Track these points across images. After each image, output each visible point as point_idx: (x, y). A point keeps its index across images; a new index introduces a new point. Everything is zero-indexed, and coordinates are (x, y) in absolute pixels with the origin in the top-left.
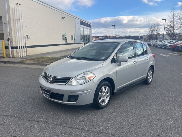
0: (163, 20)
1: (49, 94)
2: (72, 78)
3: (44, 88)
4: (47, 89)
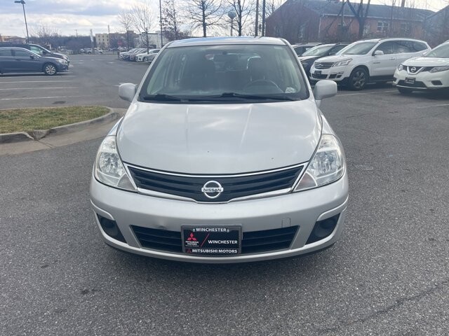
1: (236, 242)
2: (305, 165)
3: (205, 227)
4: (223, 227)
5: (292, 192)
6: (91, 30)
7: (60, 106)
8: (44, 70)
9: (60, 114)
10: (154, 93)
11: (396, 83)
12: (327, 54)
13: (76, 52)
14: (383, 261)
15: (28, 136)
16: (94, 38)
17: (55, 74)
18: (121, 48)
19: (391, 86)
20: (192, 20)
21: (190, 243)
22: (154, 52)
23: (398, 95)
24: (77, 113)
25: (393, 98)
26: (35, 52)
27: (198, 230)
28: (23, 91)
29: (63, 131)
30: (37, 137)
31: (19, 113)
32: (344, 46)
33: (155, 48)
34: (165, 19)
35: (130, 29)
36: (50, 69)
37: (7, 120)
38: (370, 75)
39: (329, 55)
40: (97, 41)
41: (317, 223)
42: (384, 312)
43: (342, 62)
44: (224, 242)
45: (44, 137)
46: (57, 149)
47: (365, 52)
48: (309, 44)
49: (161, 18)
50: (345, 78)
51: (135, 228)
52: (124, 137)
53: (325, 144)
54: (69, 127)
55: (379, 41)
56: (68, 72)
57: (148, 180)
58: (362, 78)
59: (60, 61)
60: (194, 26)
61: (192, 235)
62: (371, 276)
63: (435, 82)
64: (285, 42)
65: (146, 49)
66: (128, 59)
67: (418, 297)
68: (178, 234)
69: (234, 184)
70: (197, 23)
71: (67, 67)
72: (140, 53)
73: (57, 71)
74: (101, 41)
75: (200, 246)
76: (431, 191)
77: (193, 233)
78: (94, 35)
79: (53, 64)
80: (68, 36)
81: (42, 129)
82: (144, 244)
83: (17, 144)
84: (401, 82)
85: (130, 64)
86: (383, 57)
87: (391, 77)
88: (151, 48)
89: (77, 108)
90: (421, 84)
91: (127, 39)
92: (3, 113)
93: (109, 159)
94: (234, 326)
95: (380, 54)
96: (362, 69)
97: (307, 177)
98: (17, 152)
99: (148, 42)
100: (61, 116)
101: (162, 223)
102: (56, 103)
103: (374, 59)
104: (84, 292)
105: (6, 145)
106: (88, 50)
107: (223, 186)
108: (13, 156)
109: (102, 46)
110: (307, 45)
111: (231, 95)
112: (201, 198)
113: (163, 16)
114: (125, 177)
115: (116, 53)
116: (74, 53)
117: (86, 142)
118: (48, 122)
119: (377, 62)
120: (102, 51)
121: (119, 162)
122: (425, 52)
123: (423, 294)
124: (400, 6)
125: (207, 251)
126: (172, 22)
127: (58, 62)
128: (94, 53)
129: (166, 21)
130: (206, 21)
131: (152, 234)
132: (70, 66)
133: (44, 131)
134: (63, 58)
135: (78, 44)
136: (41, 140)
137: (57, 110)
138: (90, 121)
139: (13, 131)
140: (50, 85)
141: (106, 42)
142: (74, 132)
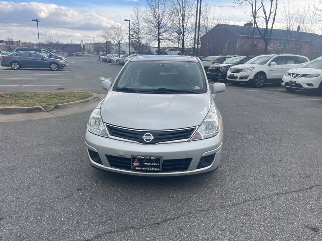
0: (126, 20)
1: (159, 164)
2: (197, 127)
3: (143, 156)
4: (152, 156)
5: (189, 141)
6: (82, 41)
7: (62, 92)
8: (50, 67)
9: (62, 96)
10: (121, 87)
11: (283, 84)
12: (240, 63)
13: (71, 54)
14: (242, 183)
15: (43, 109)
16: (84, 46)
17: (57, 70)
18: (101, 53)
19: (280, 86)
20: (151, 36)
21: (135, 164)
22: (124, 57)
23: (285, 92)
24: (73, 96)
25: (281, 94)
26: (45, 55)
27: (140, 157)
28: (37, 81)
29: (64, 107)
30: (48, 110)
31: (36, 95)
32: (251, 58)
33: (125, 54)
34: (132, 35)
35: (108, 40)
36: (54, 67)
37: (29, 99)
38: (267, 78)
39: (240, 64)
40: (86, 48)
41: (202, 158)
42: (234, 205)
43: (248, 69)
44: (153, 164)
45: (52, 110)
46: (61, 118)
47: (264, 63)
48: (228, 56)
49: (130, 34)
50: (250, 80)
51: (108, 156)
52: (105, 110)
53: (210, 117)
54: (68, 105)
55: (274, 56)
56: (66, 69)
57: (116, 131)
58: (262, 79)
59: (61, 61)
60: (152, 40)
61: (136, 160)
62: (233, 190)
63: (309, 85)
64: (198, 60)
65: (118, 55)
66: (105, 61)
67: (255, 200)
68: (129, 159)
69: (160, 135)
70: (154, 39)
71: (65, 66)
72: (114, 57)
73: (59, 68)
74: (88, 48)
75: (140, 166)
76: (284, 150)
77: (137, 159)
78: (83, 43)
79: (57, 63)
80: (66, 43)
81: (51, 105)
82: (112, 165)
83: (36, 114)
84: (287, 84)
85: (107, 64)
86: (276, 66)
87: (280, 80)
88: (122, 54)
89: (73, 93)
90: (300, 85)
91: (106, 47)
92: (26, 94)
93: (96, 121)
94: (155, 207)
95: (274, 65)
96: (261, 74)
97: (198, 133)
98: (36, 119)
99: (120, 50)
100: (62, 98)
101: (121, 153)
102: (58, 89)
103: (269, 68)
104: (79, 190)
105: (29, 114)
106: (79, 53)
107: (153, 135)
108: (34, 121)
109: (89, 51)
110: (226, 56)
111: (163, 90)
112: (142, 142)
113: (131, 33)
114: (104, 130)
115: (98, 56)
116: (69, 56)
117: (78, 114)
118: (55, 101)
119: (272, 70)
120: (88, 54)
121: (101, 122)
122: (305, 64)
123: (259, 199)
124: (297, 30)
125: (144, 169)
126: (137, 37)
127: (60, 62)
128: (82, 56)
129: (133, 36)
130: (160, 37)
131: (116, 160)
132: (67, 64)
133: (53, 107)
134: (63, 59)
135: (73, 49)
136: (51, 112)
137: (60, 93)
138: (80, 101)
139: (33, 106)
140: (54, 77)
141: (91, 48)
142: (71, 108)
